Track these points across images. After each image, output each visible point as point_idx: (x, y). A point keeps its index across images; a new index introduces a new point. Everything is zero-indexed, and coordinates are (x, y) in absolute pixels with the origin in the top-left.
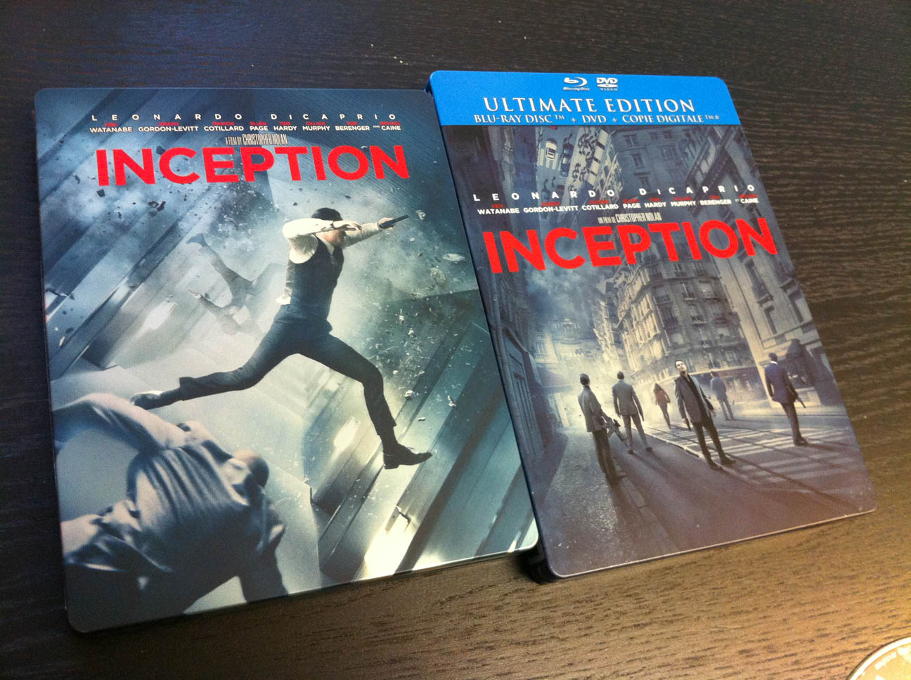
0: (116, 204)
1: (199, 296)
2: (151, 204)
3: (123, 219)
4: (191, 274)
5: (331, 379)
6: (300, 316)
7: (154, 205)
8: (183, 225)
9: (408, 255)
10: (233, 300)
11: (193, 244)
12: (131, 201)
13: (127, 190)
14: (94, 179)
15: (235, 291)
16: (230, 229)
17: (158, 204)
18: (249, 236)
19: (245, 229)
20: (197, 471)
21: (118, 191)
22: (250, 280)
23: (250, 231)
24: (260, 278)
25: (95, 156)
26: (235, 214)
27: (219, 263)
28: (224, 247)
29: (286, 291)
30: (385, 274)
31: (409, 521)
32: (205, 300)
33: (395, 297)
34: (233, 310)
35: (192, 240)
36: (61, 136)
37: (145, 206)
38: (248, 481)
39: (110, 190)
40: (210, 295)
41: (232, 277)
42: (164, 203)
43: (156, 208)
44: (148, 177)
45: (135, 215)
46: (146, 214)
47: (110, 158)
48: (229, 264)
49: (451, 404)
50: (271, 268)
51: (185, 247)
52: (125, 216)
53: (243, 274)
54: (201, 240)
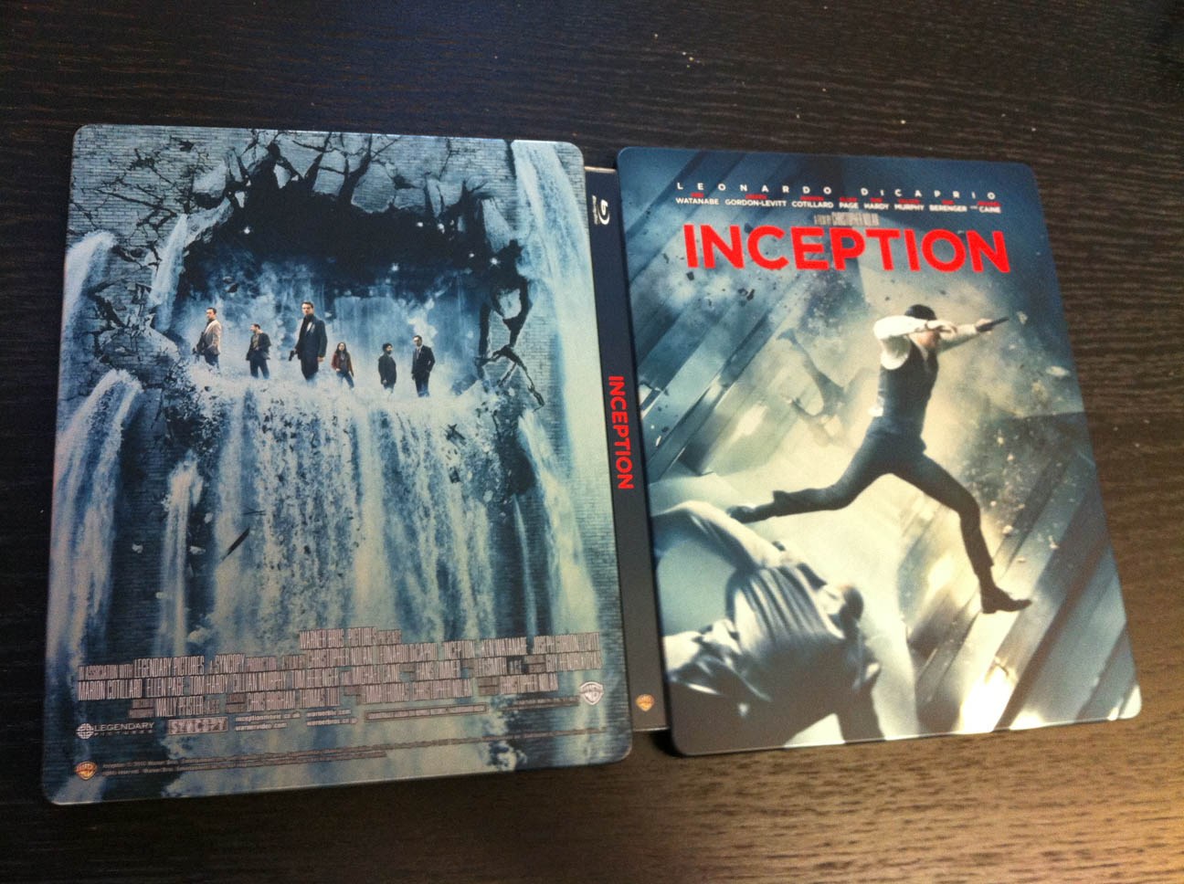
0: (707, 289)
1: (790, 401)
2: (741, 291)
3: (713, 308)
4: (782, 375)
5: (927, 507)
6: (893, 431)
7: (743, 293)
8: (773, 318)
9: (1008, 365)
10: (824, 407)
11: (783, 340)
12: (720, 287)
13: (717, 273)
14: (682, 259)
15: (827, 397)
16: (820, 324)
17: (747, 293)
18: (840, 334)
19: (836, 325)
20: (793, 594)
21: (708, 275)
22: (841, 385)
23: (840, 328)
24: (852, 383)
25: (682, 233)
26: (824, 308)
27: (809, 364)
28: (815, 346)
29: (878, 401)
30: (983, 387)
31: (1007, 674)
32: (796, 405)
33: (993, 416)
34: (824, 419)
35: (783, 336)
36: (647, 205)
37: (735, 293)
38: (844, 611)
39: (699, 273)
40: (802, 401)
41: (823, 381)
42: (753, 291)
43: (745, 296)
44: (736, 258)
45: (725, 303)
46: (736, 303)
47: (698, 235)
48: (821, 365)
49: (1053, 546)
50: (863, 373)
51: (776, 344)
52: (716, 304)
53: (835, 378)
54: (790, 336)
